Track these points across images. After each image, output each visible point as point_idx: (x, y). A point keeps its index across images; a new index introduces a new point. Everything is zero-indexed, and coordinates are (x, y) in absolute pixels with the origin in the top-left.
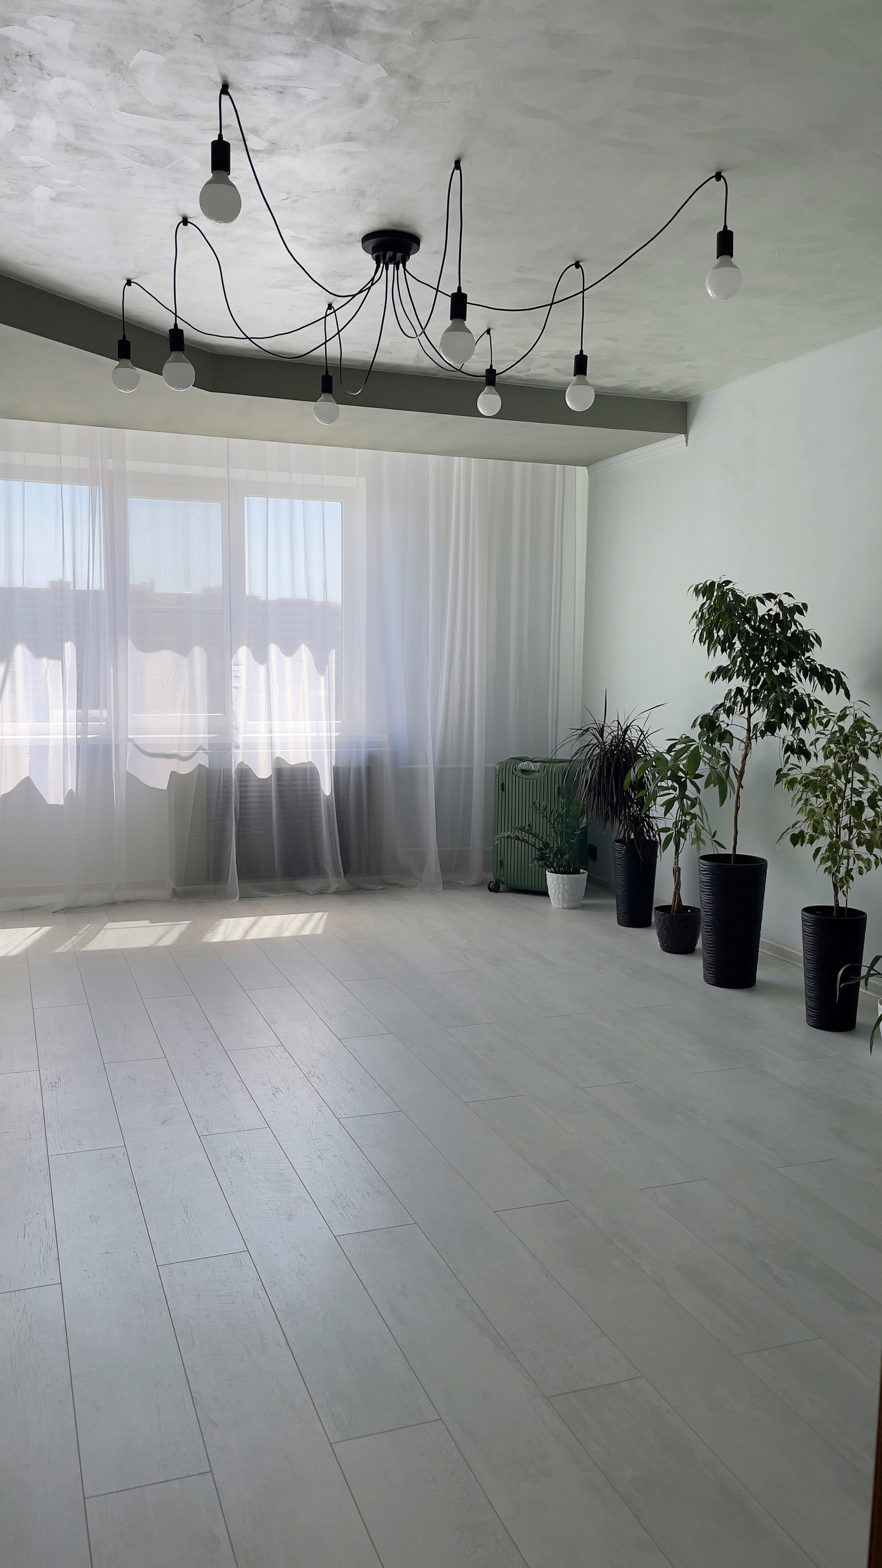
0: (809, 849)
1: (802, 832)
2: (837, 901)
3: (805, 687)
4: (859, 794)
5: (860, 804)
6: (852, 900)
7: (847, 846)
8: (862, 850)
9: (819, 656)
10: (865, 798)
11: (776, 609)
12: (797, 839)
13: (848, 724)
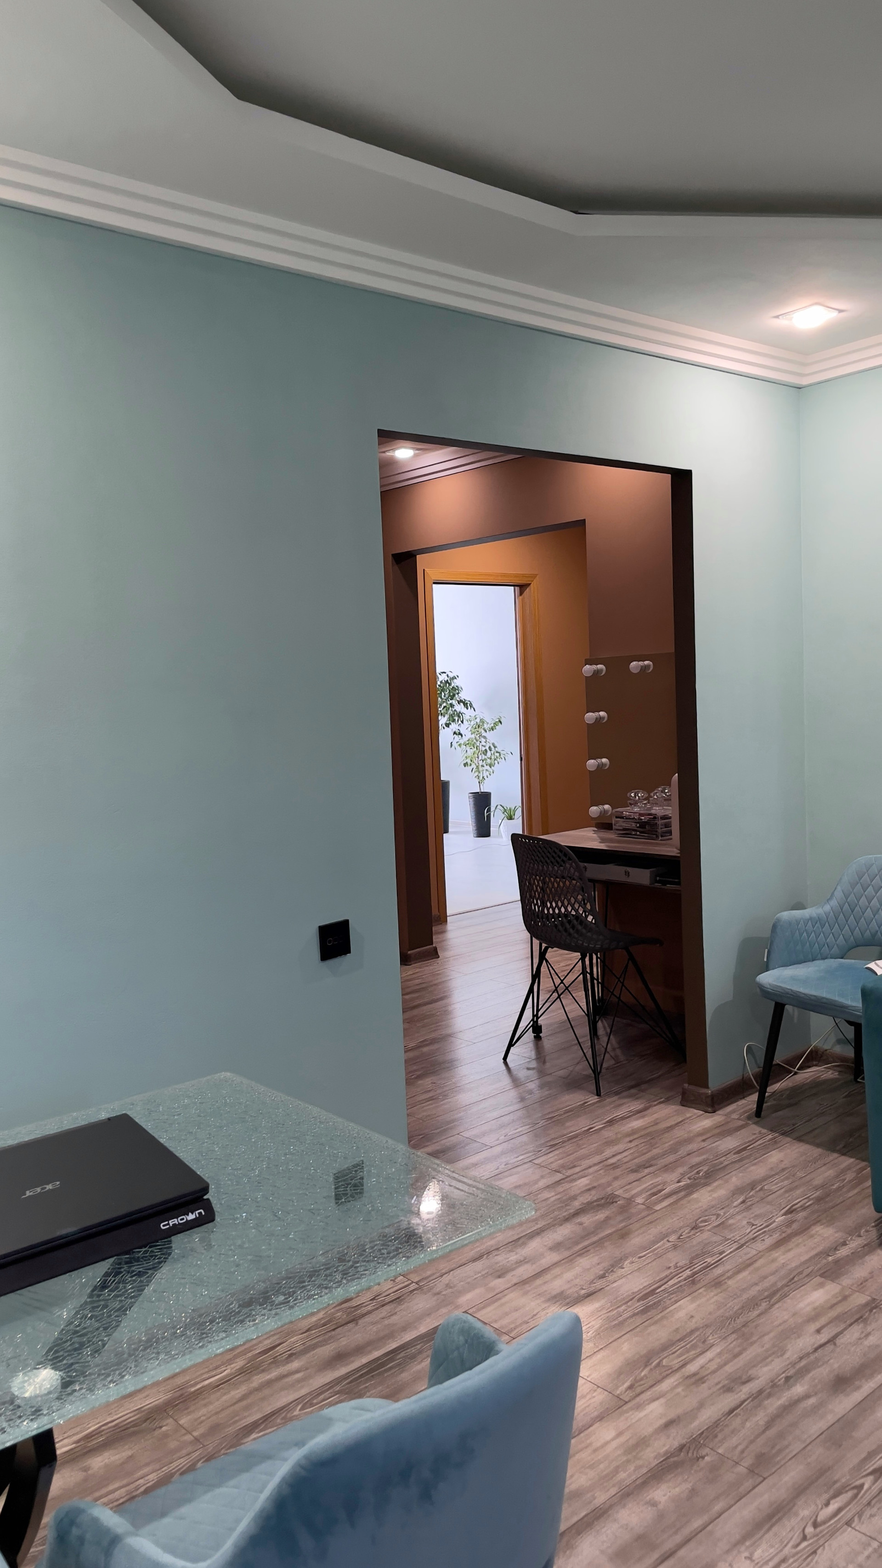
0: (471, 768)
1: (467, 762)
2: (480, 789)
3: (459, 708)
4: (485, 746)
5: (486, 750)
6: (485, 789)
7: (483, 766)
8: (488, 767)
9: (463, 696)
10: (487, 748)
11: (446, 678)
12: (465, 765)
13: (478, 720)
